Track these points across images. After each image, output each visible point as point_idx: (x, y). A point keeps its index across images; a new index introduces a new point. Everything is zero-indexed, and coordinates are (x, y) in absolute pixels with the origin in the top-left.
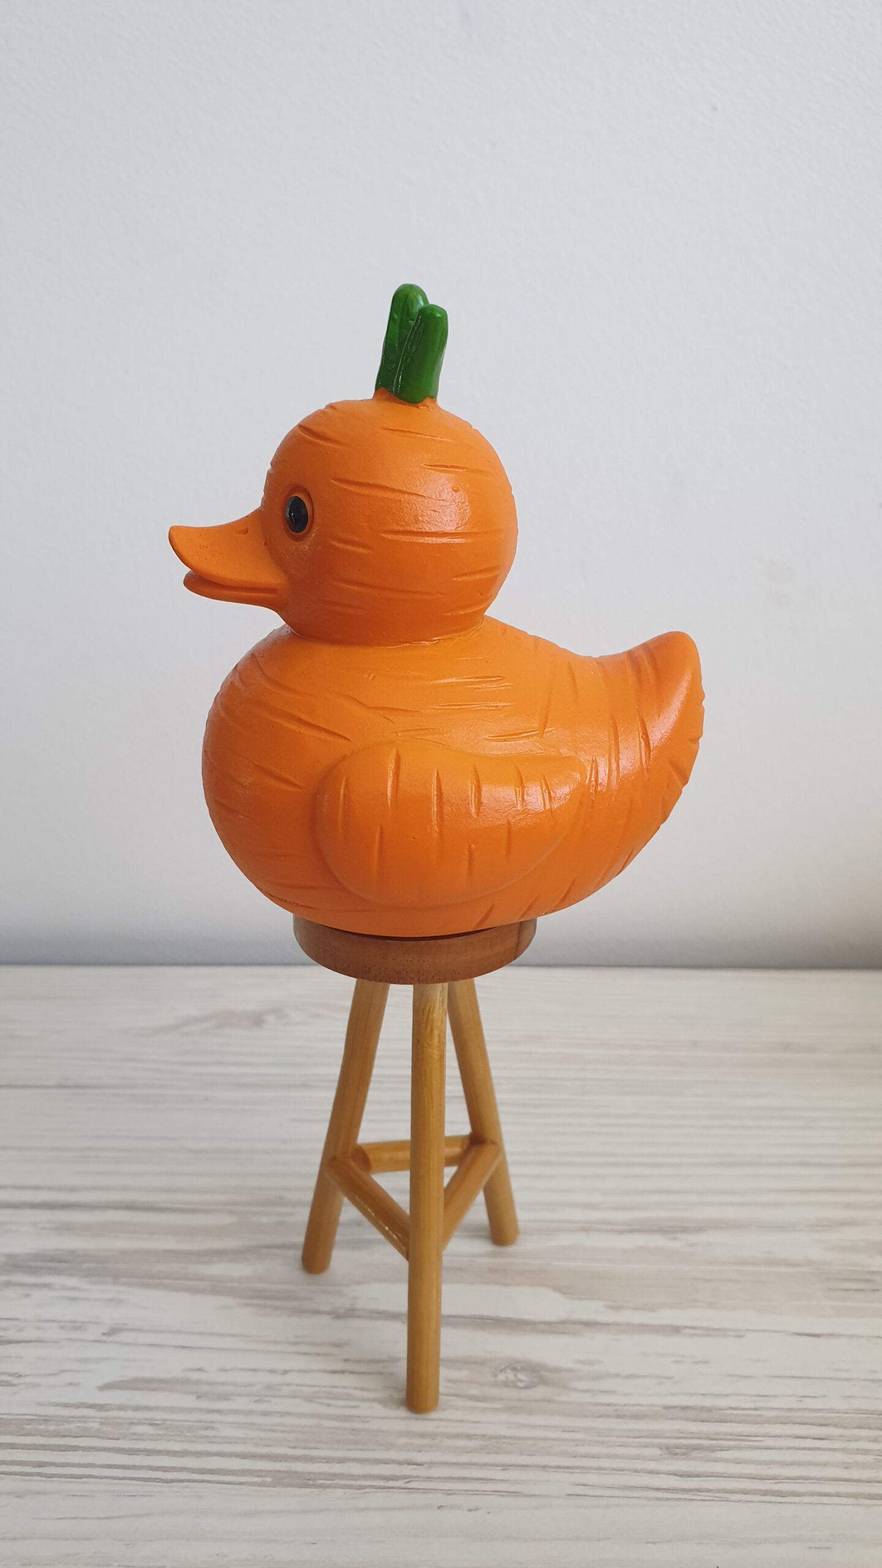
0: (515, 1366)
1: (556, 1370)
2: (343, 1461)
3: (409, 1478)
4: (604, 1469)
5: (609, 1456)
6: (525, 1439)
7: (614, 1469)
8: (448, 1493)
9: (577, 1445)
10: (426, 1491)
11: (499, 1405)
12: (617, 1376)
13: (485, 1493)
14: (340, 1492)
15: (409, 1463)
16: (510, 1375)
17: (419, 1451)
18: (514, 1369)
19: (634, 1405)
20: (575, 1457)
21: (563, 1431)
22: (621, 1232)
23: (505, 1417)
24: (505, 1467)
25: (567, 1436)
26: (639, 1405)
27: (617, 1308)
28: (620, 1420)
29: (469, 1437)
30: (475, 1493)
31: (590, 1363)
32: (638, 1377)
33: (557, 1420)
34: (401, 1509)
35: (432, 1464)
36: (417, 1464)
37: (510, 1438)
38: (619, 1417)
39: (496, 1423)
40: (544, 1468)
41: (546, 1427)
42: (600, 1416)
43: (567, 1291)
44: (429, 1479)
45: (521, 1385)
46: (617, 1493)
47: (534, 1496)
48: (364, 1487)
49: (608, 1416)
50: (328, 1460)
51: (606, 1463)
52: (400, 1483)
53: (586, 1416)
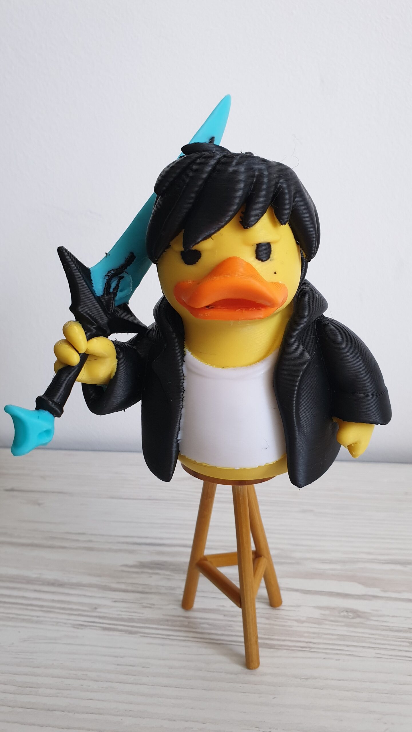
0: (347, 610)
1: (364, 613)
2: (284, 640)
3: (311, 648)
4: (387, 649)
5: (389, 644)
6: (355, 636)
7: (391, 649)
8: (327, 654)
9: (375, 640)
10: (318, 652)
11: (343, 624)
12: (388, 616)
13: (341, 654)
14: (285, 651)
15: (311, 643)
16: (345, 614)
17: (314, 639)
18: (347, 611)
19: (397, 627)
20: (375, 644)
21: (369, 634)
22: (383, 563)
23: (345, 628)
24: (348, 646)
25: (370, 636)
26: (398, 627)
27: (385, 591)
28: (391, 632)
29: (332, 635)
30: (337, 654)
31: (377, 611)
32: (397, 617)
33: (366, 631)
34: (310, 658)
35: (319, 643)
36: (314, 643)
37: (348, 636)
38: (391, 631)
39: (343, 630)
40: (364, 647)
41: (362, 633)
42: (384, 630)
43: (364, 584)
44: (319, 648)
45: (350, 617)
46: (394, 658)
47: (360, 656)
48: (294, 650)
49: (386, 630)
50: (279, 640)
51: (388, 647)
52: (308, 649)
53: (377, 630)
